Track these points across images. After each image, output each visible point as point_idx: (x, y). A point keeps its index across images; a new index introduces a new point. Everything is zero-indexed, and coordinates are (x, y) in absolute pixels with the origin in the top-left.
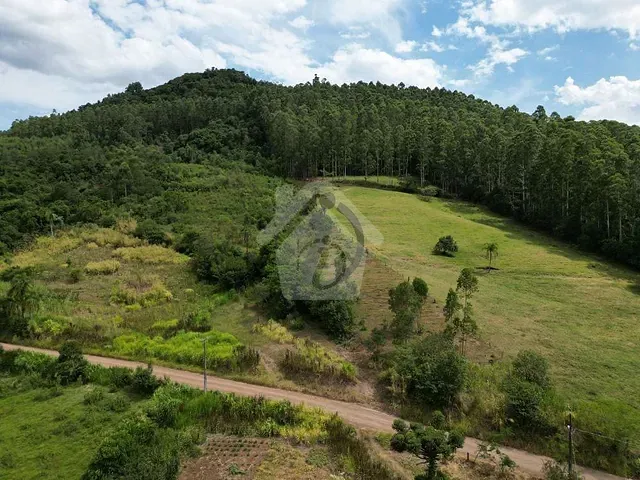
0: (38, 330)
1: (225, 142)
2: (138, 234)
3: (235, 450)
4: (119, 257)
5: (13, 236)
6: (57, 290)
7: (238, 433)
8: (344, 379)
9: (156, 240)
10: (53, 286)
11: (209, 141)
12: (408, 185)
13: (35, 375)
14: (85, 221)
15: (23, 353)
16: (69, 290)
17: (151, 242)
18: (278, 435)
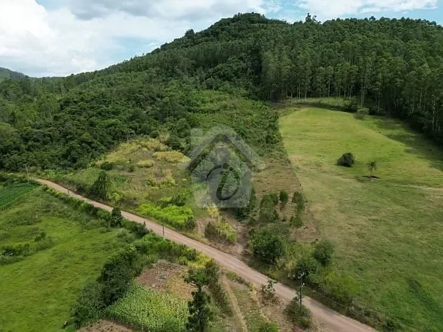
0: (110, 197)
1: (236, 73)
2: (167, 143)
3: (166, 268)
4: (154, 157)
5: (109, 143)
6: (123, 176)
7: (171, 260)
8: (229, 242)
9: (176, 147)
10: (121, 173)
11: (226, 73)
12: (350, 106)
13: (103, 220)
14: (145, 134)
15: (101, 210)
16: (128, 176)
17: (173, 149)
18: (187, 265)
